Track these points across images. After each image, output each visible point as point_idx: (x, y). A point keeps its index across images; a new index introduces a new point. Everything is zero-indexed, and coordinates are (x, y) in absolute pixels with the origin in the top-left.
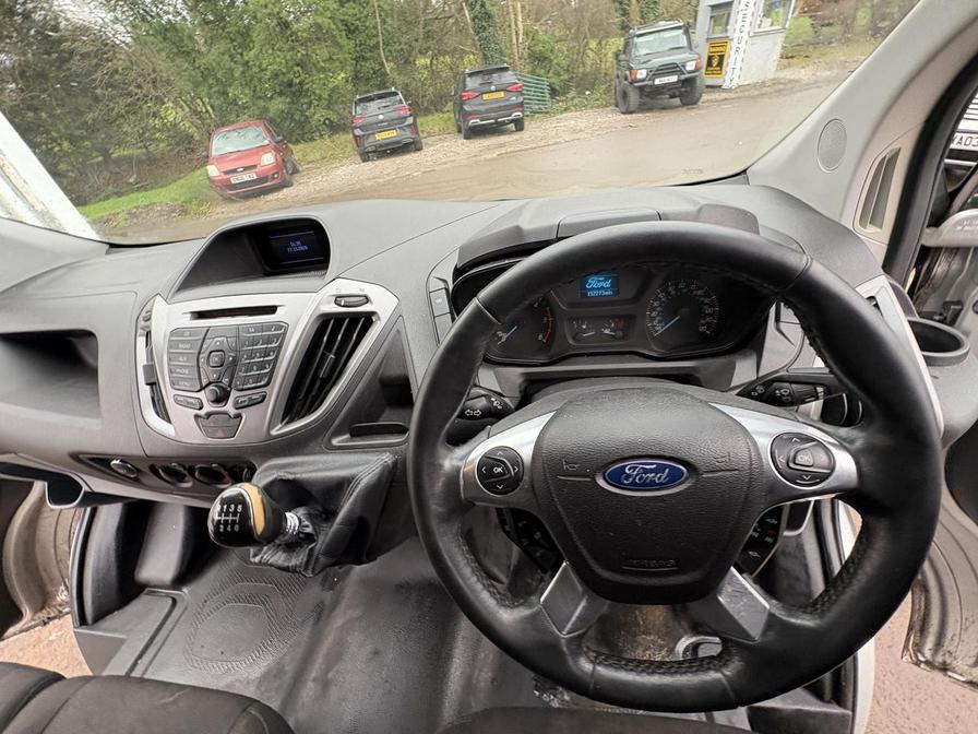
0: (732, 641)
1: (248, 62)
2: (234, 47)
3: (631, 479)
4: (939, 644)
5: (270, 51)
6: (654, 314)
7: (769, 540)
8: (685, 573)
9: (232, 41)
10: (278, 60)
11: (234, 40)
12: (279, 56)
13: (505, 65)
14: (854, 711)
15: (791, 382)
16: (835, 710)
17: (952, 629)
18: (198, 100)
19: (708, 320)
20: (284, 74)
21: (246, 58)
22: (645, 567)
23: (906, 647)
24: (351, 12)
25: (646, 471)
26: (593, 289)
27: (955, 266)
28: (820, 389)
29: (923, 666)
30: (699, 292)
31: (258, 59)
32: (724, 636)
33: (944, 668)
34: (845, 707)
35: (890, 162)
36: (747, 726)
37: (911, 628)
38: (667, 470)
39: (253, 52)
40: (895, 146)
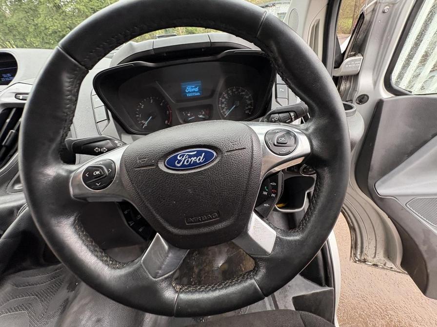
0: (258, 258)
1: (37, 24)
2: (28, 16)
3: (181, 163)
4: (362, 252)
5: (50, 19)
6: (223, 106)
7: (273, 195)
8: (224, 221)
9: (27, 13)
10: (55, 24)
11: (28, 12)
12: (56, 23)
13: (175, 34)
14: (334, 287)
15: (279, 113)
16: (327, 289)
17: (365, 245)
18: (7, 43)
19: (249, 107)
20: (60, 32)
21: (36, 22)
22: (199, 221)
23: (351, 256)
24: (96, 4)
25: (190, 156)
26: (189, 92)
27: (348, 85)
28: (292, 114)
29: (357, 262)
30: (243, 93)
31: (43, 23)
32: (254, 256)
33: (365, 261)
34: (331, 287)
35: (317, 26)
36: (293, 309)
37: (352, 248)
38: (203, 154)
39: (40, 19)
40: (317, 18)
